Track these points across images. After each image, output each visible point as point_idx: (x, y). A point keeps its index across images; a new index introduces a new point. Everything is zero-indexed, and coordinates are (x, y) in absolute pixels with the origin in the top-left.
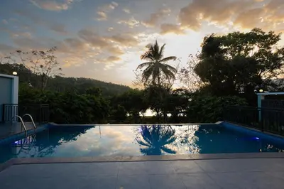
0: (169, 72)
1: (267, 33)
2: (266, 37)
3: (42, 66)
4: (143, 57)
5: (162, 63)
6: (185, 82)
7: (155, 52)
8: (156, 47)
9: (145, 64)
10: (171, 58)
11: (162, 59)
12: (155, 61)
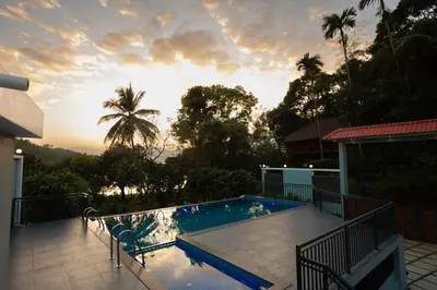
1: (248, 94)
2: (247, 97)
4: (108, 104)
5: (137, 116)
6: (167, 144)
7: (127, 100)
10: (153, 112)
11: (136, 110)
12: (127, 114)
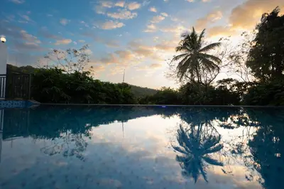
0: (212, 64)
3: (75, 65)
4: (178, 49)
8: (193, 35)
9: (181, 55)
